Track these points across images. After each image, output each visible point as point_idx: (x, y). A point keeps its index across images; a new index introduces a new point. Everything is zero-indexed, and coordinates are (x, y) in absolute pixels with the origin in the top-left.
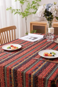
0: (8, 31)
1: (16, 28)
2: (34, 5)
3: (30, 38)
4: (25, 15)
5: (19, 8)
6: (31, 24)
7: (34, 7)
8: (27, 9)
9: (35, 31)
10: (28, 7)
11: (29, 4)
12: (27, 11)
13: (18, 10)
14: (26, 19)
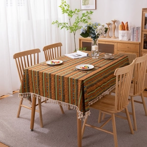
0: (54, 49)
1: (62, 45)
2: (84, 18)
4: (73, 29)
5: (67, 21)
6: (80, 40)
7: (84, 20)
8: (76, 23)
9: (85, 48)
10: (77, 21)
11: (78, 17)
12: (76, 24)
13: (65, 24)
14: (75, 34)
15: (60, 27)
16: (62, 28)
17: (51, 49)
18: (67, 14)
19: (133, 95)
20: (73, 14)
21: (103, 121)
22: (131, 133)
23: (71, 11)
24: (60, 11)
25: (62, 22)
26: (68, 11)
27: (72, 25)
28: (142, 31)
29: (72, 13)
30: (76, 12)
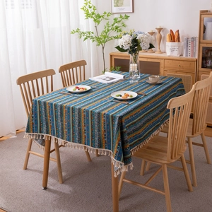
0: (74, 69)
1: (86, 64)
2: (116, 24)
4: (101, 41)
5: (92, 29)
6: (111, 56)
7: (117, 28)
8: (105, 32)
9: (119, 68)
10: (106, 29)
11: (108, 24)
12: (105, 34)
13: (89, 33)
14: (103, 48)
15: (83, 38)
16: (85, 39)
17: (71, 70)
18: (93, 19)
19: (191, 135)
20: (100, 19)
21: (148, 173)
22: (189, 191)
23: (98, 15)
24: (82, 14)
25: (85, 31)
26: (94, 16)
27: (100, 34)
28: (200, 43)
30: (106, 17)
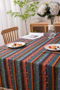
0: (11, 32)
1: (18, 29)
2: (32, 8)
3: (31, 36)
4: (24, 17)
6: (31, 25)
8: (26, 12)
10: (27, 10)
11: (28, 7)
13: (17, 13)
14: (26, 21)
15: (14, 16)
17: (9, 33)
18: (18, 5)
20: (23, 5)
23: (22, 2)
26: (19, 3)
27: (23, 14)
29: (23, 3)
30: (26, 3)
